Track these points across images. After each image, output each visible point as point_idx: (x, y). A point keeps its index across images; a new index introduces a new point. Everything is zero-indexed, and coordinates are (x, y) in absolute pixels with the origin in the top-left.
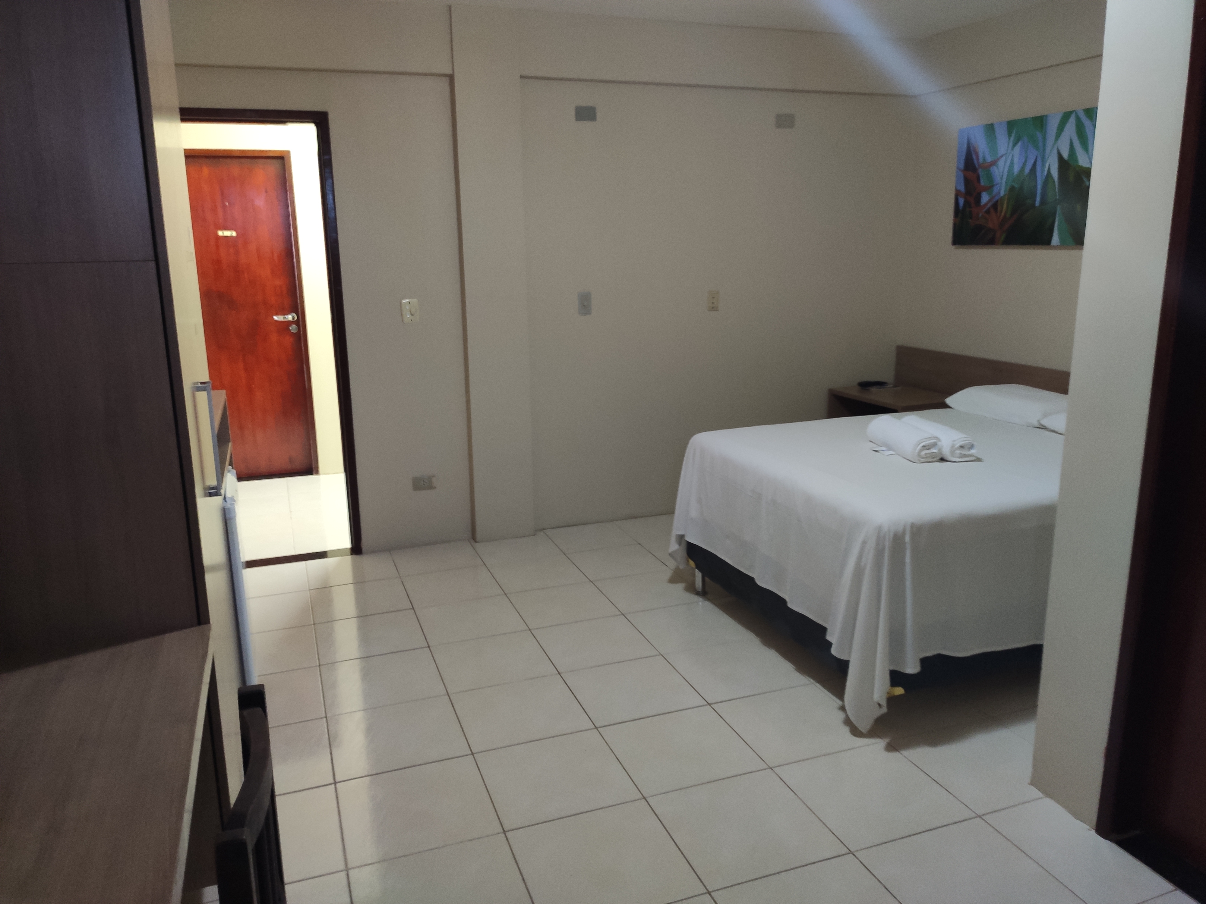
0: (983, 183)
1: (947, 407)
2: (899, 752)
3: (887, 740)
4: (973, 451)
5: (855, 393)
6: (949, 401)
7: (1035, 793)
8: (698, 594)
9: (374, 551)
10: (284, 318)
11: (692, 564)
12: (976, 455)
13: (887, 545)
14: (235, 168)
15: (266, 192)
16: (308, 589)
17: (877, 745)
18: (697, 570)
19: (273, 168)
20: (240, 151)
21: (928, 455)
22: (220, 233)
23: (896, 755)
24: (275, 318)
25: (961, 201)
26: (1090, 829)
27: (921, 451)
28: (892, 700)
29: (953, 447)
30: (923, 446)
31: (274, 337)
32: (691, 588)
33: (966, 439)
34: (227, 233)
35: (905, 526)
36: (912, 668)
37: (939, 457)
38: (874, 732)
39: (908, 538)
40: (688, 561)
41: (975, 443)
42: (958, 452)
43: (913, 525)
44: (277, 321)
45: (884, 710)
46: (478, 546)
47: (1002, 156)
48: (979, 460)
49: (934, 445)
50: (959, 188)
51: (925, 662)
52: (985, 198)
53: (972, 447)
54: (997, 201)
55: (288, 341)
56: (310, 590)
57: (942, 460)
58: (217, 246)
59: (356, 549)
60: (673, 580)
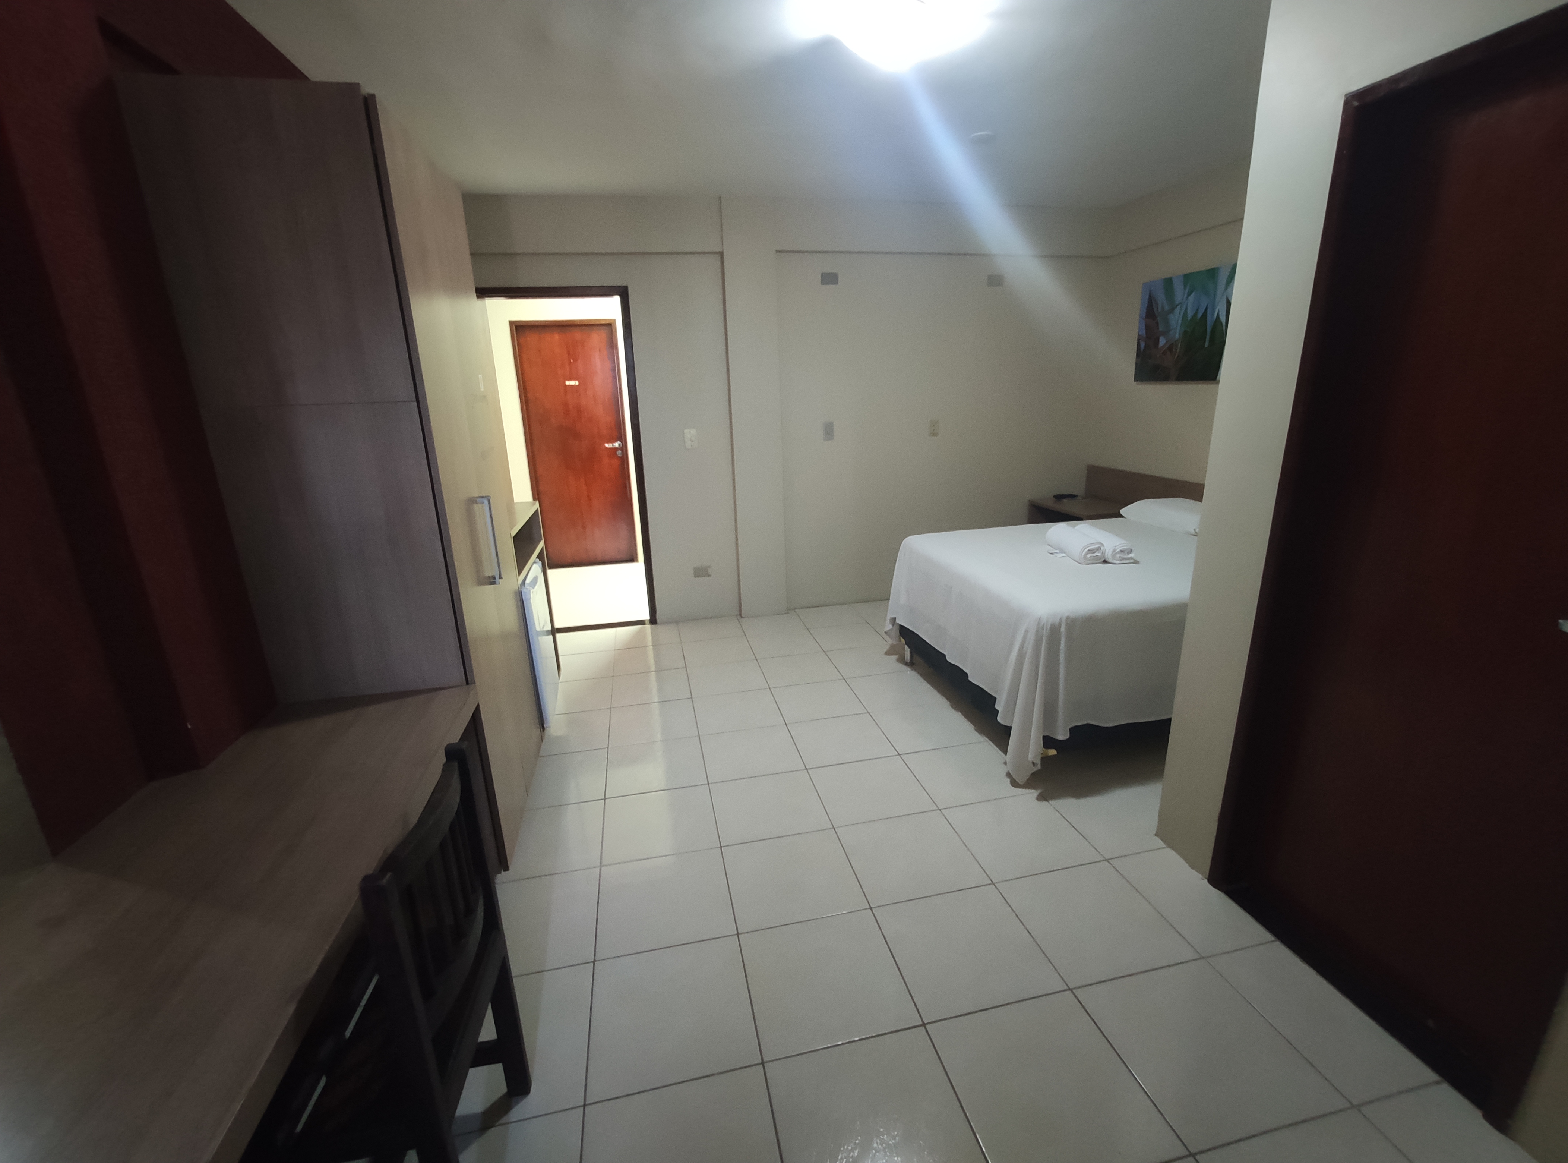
0: (1160, 329)
1: (1122, 516)
2: (1048, 802)
3: (1039, 791)
4: (1131, 555)
5: (1051, 504)
6: (1122, 511)
7: (1159, 843)
8: (906, 664)
9: (667, 623)
10: (613, 445)
11: (903, 640)
12: (1134, 558)
13: (1045, 633)
14: (577, 335)
15: (600, 351)
16: (613, 649)
17: (1031, 795)
18: (906, 646)
19: (603, 333)
20: (581, 321)
21: (1093, 558)
22: (567, 383)
23: (1045, 803)
24: (607, 445)
25: (1143, 345)
26: (1204, 878)
27: (1087, 554)
28: (1045, 759)
29: (1114, 551)
30: (1089, 550)
31: (606, 460)
32: (902, 660)
33: (1125, 544)
34: (572, 383)
35: (1061, 619)
36: (1062, 735)
37: (1103, 560)
38: (1029, 784)
39: (1063, 629)
40: (900, 638)
41: (1133, 549)
42: (1118, 555)
43: (1068, 618)
44: (607, 448)
45: (1039, 767)
46: (741, 620)
47: (1177, 305)
48: (1136, 562)
49: (1098, 549)
50: (1140, 333)
51: (1073, 730)
52: (1162, 341)
53: (1131, 551)
54: (1172, 344)
55: (616, 463)
56: (615, 650)
57: (1105, 562)
58: (565, 392)
59: (653, 620)
60: (888, 653)
